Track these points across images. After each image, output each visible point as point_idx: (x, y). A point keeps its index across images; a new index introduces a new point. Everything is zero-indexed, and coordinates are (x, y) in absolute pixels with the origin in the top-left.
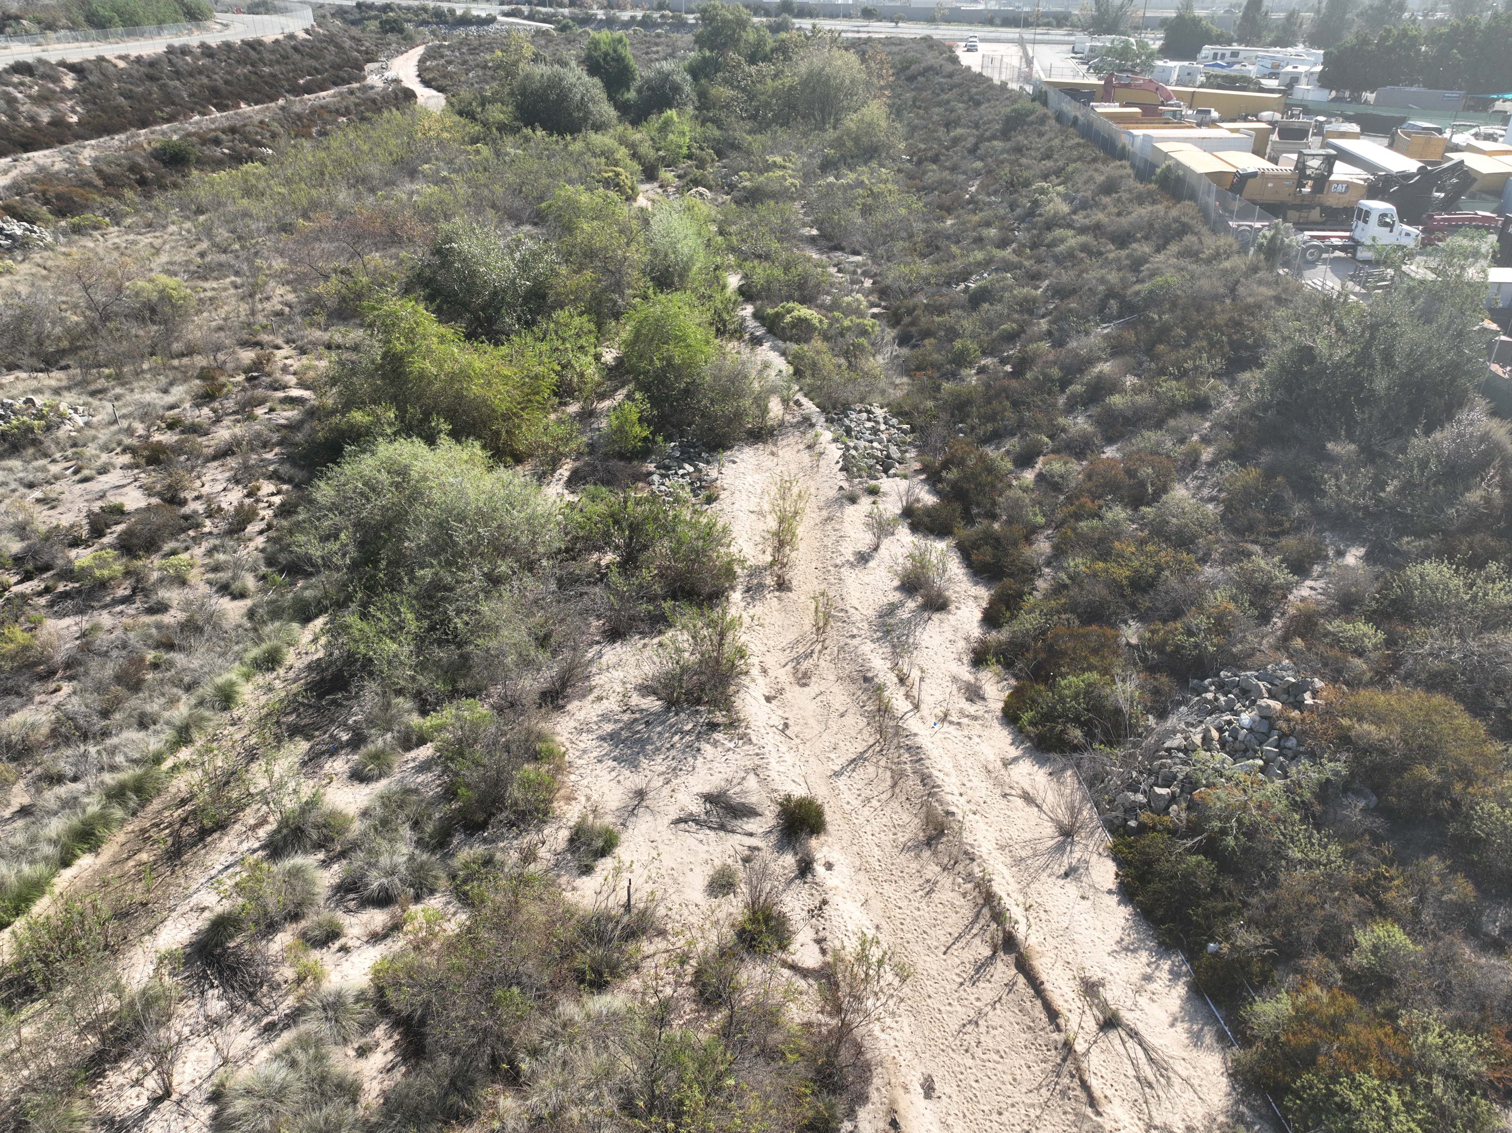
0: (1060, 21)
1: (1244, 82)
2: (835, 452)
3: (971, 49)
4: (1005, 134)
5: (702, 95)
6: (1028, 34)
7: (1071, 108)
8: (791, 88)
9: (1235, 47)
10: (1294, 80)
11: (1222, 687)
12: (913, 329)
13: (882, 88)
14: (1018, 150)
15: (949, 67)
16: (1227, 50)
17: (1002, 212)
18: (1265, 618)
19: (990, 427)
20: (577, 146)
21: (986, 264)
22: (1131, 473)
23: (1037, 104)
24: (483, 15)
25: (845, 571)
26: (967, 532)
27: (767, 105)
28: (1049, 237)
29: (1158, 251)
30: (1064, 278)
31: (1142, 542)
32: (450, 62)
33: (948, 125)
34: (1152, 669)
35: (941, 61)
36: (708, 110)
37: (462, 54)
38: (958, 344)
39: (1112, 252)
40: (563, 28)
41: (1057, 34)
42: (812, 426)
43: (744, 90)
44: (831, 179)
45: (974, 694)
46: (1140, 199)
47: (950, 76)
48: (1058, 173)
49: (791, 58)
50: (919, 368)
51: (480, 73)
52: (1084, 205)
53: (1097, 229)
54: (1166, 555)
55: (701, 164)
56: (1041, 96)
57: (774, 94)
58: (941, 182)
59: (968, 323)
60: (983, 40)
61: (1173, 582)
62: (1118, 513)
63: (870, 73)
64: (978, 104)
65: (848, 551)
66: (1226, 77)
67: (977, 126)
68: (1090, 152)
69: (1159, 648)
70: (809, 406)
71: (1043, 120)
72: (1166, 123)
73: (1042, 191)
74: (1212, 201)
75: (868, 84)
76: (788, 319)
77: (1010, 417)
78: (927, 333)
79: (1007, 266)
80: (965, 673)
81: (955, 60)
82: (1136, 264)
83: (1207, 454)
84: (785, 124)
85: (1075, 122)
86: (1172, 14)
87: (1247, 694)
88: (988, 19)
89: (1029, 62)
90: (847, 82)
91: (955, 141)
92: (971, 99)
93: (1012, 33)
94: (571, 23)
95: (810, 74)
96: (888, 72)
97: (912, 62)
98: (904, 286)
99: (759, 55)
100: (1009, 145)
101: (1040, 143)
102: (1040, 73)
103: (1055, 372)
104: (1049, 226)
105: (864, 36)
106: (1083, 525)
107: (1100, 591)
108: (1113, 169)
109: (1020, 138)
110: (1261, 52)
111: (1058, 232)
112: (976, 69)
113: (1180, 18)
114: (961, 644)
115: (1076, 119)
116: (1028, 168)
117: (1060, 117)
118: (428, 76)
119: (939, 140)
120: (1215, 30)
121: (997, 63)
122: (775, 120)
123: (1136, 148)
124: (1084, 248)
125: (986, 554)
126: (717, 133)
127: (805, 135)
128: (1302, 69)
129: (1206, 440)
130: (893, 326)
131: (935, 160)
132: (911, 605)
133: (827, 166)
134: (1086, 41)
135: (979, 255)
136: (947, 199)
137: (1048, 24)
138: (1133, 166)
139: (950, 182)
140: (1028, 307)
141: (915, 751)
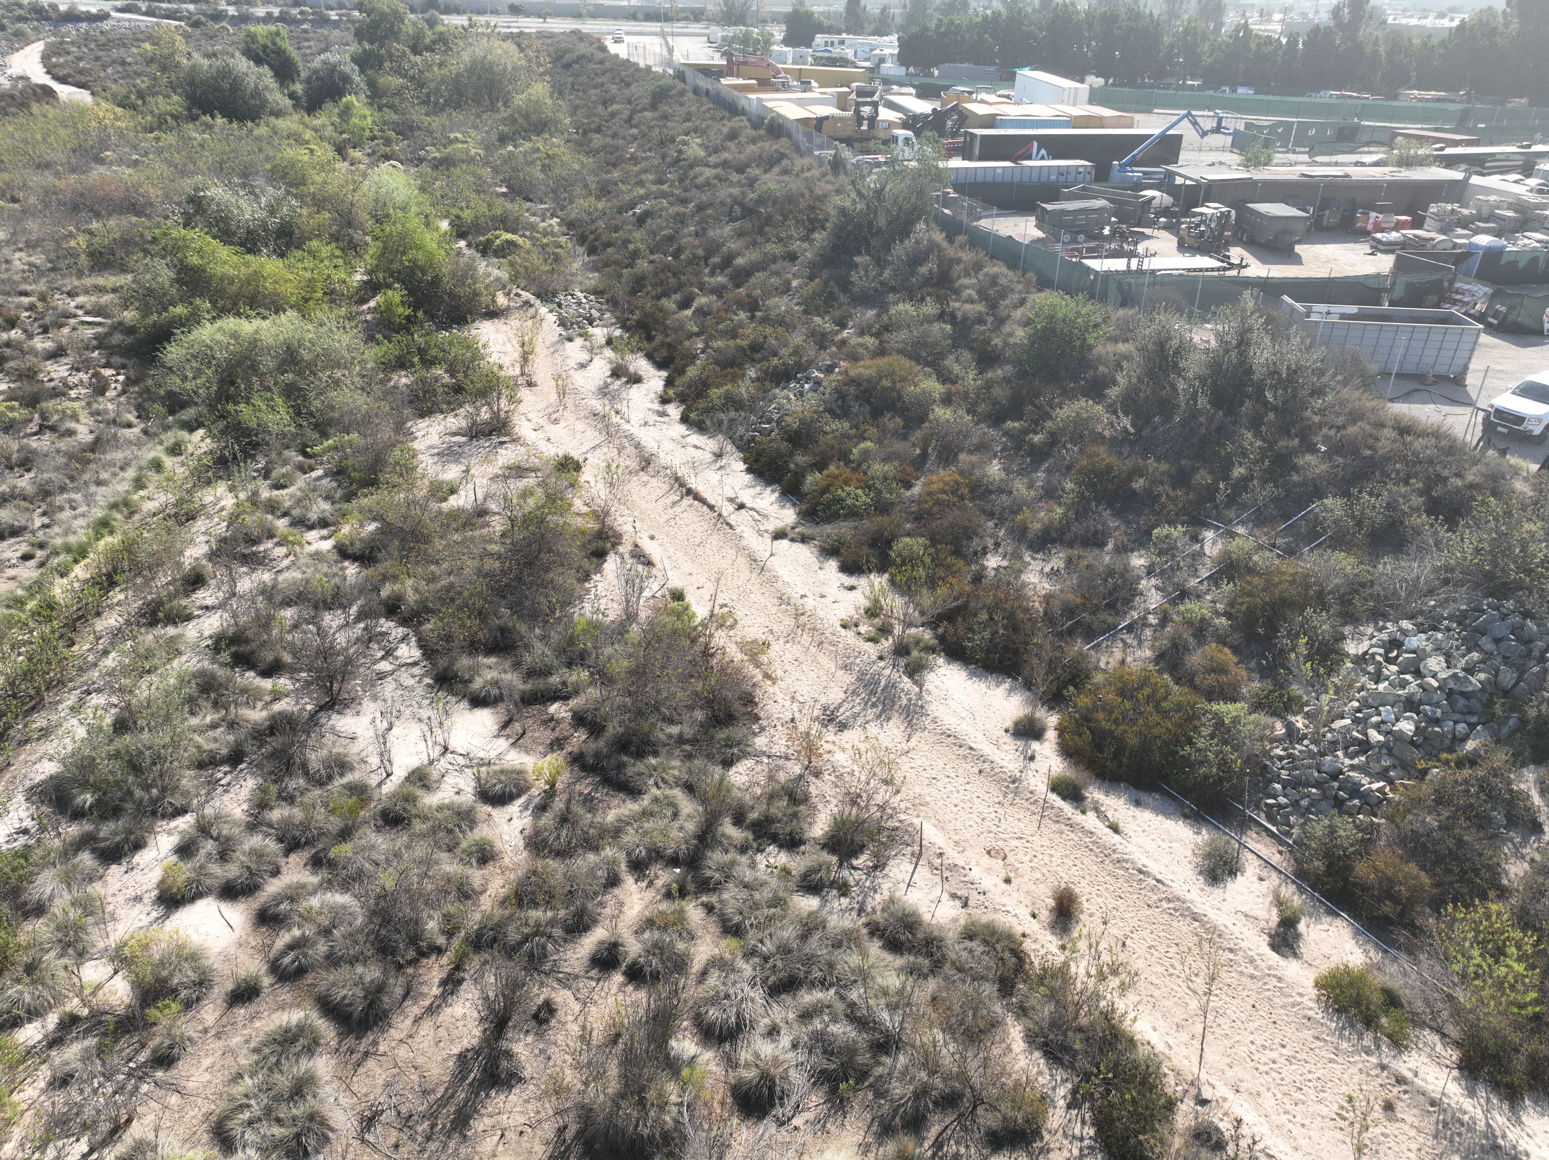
0: (697, 16)
1: (843, 62)
2: (552, 318)
3: (618, 41)
4: (653, 107)
5: (372, 84)
6: (668, 28)
7: (704, 83)
8: (458, 75)
9: (844, 35)
10: (882, 60)
11: (798, 380)
12: (597, 243)
13: (541, 74)
14: (665, 117)
15: (600, 55)
16: (836, 38)
17: (656, 162)
19: (659, 290)
20: (262, 130)
21: (646, 197)
22: (749, 294)
23: (677, 81)
24: (94, 10)
25: (572, 372)
26: (650, 347)
27: (438, 90)
28: (691, 174)
29: (765, 172)
30: (704, 198)
31: (756, 328)
32: (80, 59)
33: (605, 103)
35: (592, 50)
36: (380, 98)
37: (91, 50)
38: (631, 247)
39: (735, 177)
40: (196, 24)
41: (695, 28)
42: (531, 306)
43: (412, 78)
44: (510, 148)
45: (662, 414)
46: (754, 141)
47: (602, 62)
48: (695, 131)
49: (451, 50)
50: (606, 265)
51: (120, 69)
52: (716, 151)
53: (725, 164)
54: (769, 331)
55: (388, 142)
56: (680, 75)
57: (443, 81)
58: (605, 147)
59: (637, 235)
60: (628, 33)
61: (773, 342)
62: (741, 317)
63: (529, 61)
64: (628, 85)
65: (572, 363)
66: (828, 58)
67: (630, 102)
68: (718, 114)
69: (766, 373)
70: (526, 295)
71: (682, 93)
72: (777, 90)
73: (684, 143)
74: (801, 138)
75: (529, 70)
76: (498, 242)
77: (672, 281)
78: (609, 244)
79: (663, 195)
81: (603, 49)
82: (752, 182)
84: (457, 106)
85: (707, 93)
86: (790, 9)
88: (632, 15)
89: (670, 51)
90: (510, 68)
91: (613, 115)
92: (622, 81)
93: (654, 27)
94: (203, 19)
95: (474, 62)
96: (544, 59)
97: (565, 52)
98: (585, 217)
99: (420, 47)
100: (656, 114)
101: (681, 111)
102: (679, 58)
103: (700, 252)
104: (691, 167)
105: (515, 31)
107: (733, 353)
108: (736, 122)
109: (666, 108)
110: (861, 39)
111: (697, 169)
112: (623, 55)
113: (796, 12)
114: (653, 396)
115: (708, 90)
116: (674, 128)
117: (696, 91)
118: (61, 73)
119: (599, 115)
120: (826, 23)
121: (641, 51)
122: (447, 103)
123: (753, 108)
124: (717, 177)
126: (395, 117)
127: (478, 116)
128: (887, 51)
130: (582, 245)
131: (598, 130)
132: (618, 383)
133: (503, 139)
134: (718, 32)
135: (642, 191)
136: (612, 158)
137: (686, 19)
138: (749, 120)
139: (613, 146)
140: (681, 220)
141: (630, 436)
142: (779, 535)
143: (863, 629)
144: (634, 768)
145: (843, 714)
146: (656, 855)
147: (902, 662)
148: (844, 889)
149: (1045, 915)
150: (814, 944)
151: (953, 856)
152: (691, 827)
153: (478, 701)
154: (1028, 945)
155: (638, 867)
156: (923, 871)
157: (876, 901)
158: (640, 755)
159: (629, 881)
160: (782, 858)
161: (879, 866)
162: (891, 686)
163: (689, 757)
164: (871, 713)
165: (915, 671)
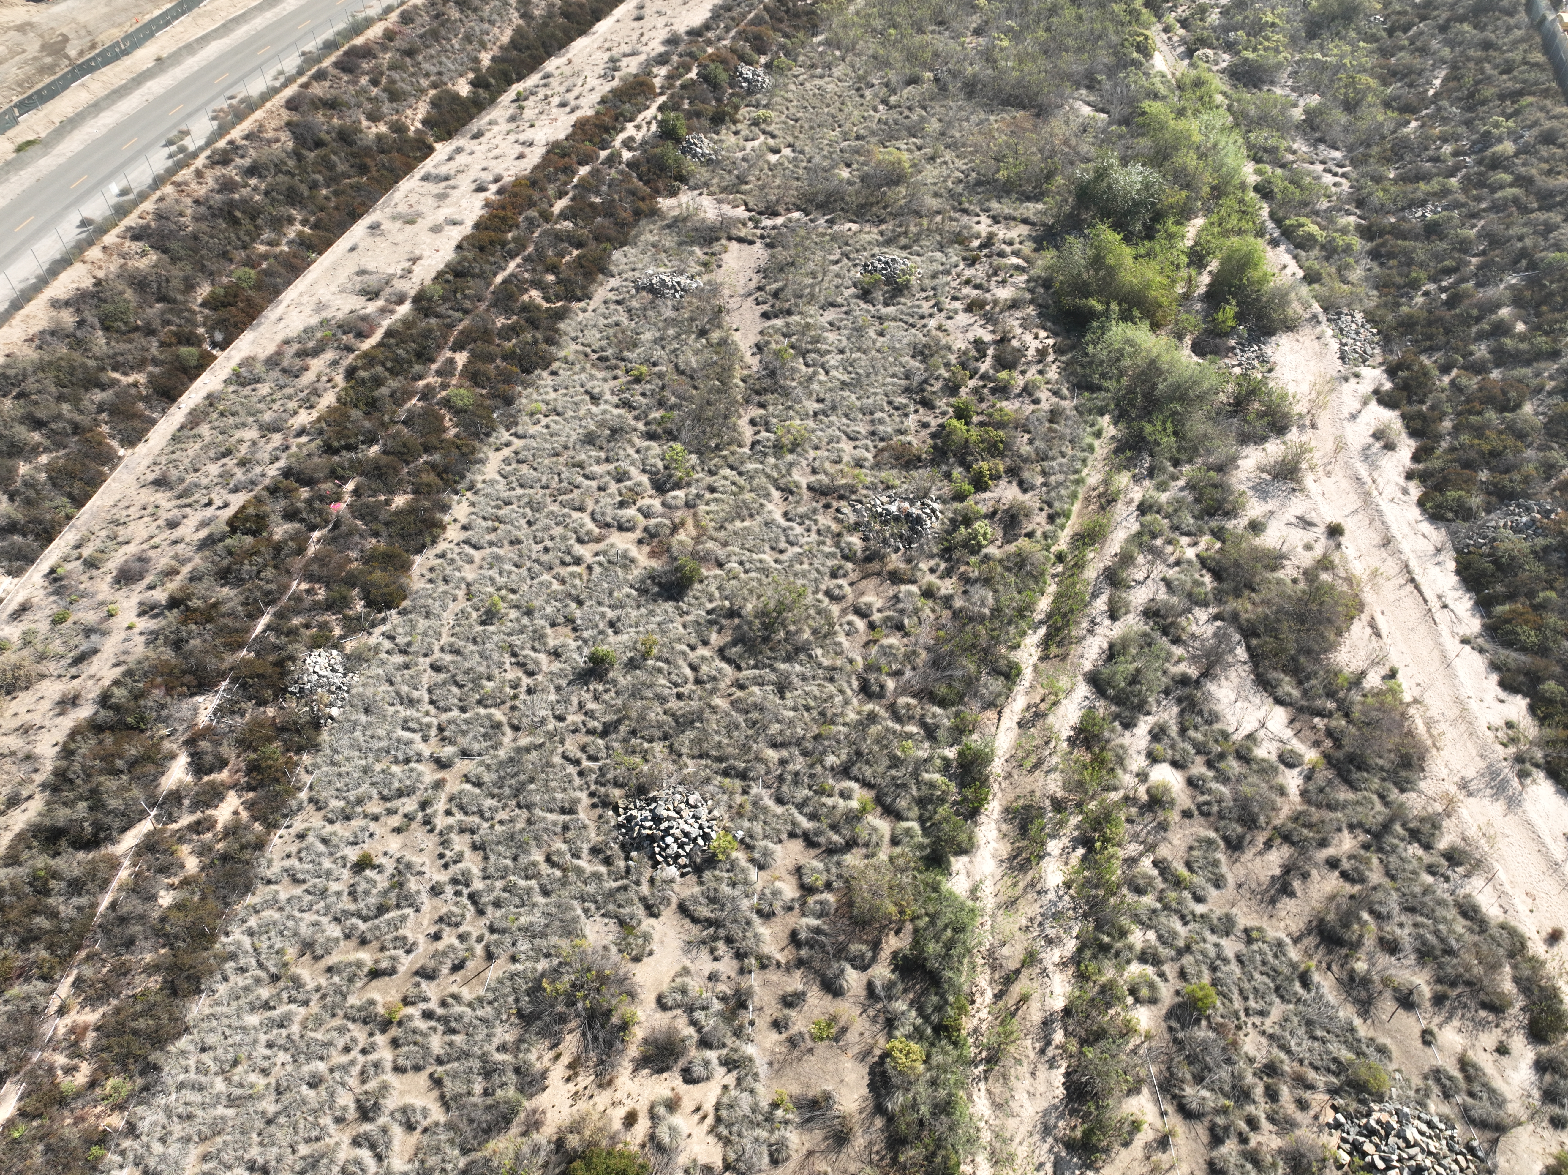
2: (1334, 345)
11: (1518, 506)
12: (1382, 248)
18: (1548, 479)
22: (1504, 393)
25: (1346, 424)
26: (1407, 409)
31: (1501, 432)
34: (1489, 493)
38: (1414, 273)
42: (1319, 322)
45: (1405, 492)
50: (1385, 286)
52: (1526, 150)
53: (1529, 183)
54: (1510, 441)
59: (1422, 254)
61: (1510, 456)
62: (1491, 415)
65: (1346, 411)
69: (1495, 485)
70: (1316, 306)
76: (1299, 230)
78: (1392, 255)
79: (1457, 204)
80: (1402, 481)
83: (1550, 385)
87: (1528, 510)
98: (1377, 202)
103: (1474, 310)
106: (1473, 418)
107: (1473, 454)
111: (1500, 177)
114: (1401, 468)
125: (1418, 424)
129: (1551, 378)
132: (1378, 445)
140: (1464, 246)
141: (1380, 513)
142: (1465, 641)
143: (1500, 734)
144: (1356, 775)
145: (1473, 786)
146: (1360, 825)
147: (1518, 767)
148: (1447, 879)
149: (1544, 934)
150: (1427, 899)
151: (1507, 888)
152: (1380, 819)
153: (1279, 701)
154: (1529, 944)
155: (1351, 827)
156: (1489, 888)
157: (1461, 892)
158: (1359, 768)
159: (1346, 832)
160: (1420, 852)
161: (1468, 876)
162: (1505, 781)
163: (1383, 780)
164: (1489, 791)
165: (1523, 775)
